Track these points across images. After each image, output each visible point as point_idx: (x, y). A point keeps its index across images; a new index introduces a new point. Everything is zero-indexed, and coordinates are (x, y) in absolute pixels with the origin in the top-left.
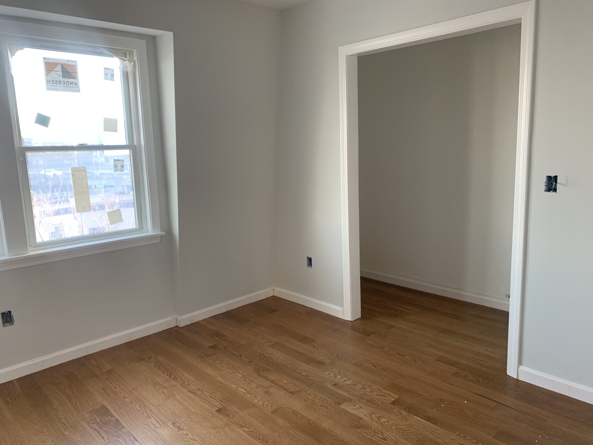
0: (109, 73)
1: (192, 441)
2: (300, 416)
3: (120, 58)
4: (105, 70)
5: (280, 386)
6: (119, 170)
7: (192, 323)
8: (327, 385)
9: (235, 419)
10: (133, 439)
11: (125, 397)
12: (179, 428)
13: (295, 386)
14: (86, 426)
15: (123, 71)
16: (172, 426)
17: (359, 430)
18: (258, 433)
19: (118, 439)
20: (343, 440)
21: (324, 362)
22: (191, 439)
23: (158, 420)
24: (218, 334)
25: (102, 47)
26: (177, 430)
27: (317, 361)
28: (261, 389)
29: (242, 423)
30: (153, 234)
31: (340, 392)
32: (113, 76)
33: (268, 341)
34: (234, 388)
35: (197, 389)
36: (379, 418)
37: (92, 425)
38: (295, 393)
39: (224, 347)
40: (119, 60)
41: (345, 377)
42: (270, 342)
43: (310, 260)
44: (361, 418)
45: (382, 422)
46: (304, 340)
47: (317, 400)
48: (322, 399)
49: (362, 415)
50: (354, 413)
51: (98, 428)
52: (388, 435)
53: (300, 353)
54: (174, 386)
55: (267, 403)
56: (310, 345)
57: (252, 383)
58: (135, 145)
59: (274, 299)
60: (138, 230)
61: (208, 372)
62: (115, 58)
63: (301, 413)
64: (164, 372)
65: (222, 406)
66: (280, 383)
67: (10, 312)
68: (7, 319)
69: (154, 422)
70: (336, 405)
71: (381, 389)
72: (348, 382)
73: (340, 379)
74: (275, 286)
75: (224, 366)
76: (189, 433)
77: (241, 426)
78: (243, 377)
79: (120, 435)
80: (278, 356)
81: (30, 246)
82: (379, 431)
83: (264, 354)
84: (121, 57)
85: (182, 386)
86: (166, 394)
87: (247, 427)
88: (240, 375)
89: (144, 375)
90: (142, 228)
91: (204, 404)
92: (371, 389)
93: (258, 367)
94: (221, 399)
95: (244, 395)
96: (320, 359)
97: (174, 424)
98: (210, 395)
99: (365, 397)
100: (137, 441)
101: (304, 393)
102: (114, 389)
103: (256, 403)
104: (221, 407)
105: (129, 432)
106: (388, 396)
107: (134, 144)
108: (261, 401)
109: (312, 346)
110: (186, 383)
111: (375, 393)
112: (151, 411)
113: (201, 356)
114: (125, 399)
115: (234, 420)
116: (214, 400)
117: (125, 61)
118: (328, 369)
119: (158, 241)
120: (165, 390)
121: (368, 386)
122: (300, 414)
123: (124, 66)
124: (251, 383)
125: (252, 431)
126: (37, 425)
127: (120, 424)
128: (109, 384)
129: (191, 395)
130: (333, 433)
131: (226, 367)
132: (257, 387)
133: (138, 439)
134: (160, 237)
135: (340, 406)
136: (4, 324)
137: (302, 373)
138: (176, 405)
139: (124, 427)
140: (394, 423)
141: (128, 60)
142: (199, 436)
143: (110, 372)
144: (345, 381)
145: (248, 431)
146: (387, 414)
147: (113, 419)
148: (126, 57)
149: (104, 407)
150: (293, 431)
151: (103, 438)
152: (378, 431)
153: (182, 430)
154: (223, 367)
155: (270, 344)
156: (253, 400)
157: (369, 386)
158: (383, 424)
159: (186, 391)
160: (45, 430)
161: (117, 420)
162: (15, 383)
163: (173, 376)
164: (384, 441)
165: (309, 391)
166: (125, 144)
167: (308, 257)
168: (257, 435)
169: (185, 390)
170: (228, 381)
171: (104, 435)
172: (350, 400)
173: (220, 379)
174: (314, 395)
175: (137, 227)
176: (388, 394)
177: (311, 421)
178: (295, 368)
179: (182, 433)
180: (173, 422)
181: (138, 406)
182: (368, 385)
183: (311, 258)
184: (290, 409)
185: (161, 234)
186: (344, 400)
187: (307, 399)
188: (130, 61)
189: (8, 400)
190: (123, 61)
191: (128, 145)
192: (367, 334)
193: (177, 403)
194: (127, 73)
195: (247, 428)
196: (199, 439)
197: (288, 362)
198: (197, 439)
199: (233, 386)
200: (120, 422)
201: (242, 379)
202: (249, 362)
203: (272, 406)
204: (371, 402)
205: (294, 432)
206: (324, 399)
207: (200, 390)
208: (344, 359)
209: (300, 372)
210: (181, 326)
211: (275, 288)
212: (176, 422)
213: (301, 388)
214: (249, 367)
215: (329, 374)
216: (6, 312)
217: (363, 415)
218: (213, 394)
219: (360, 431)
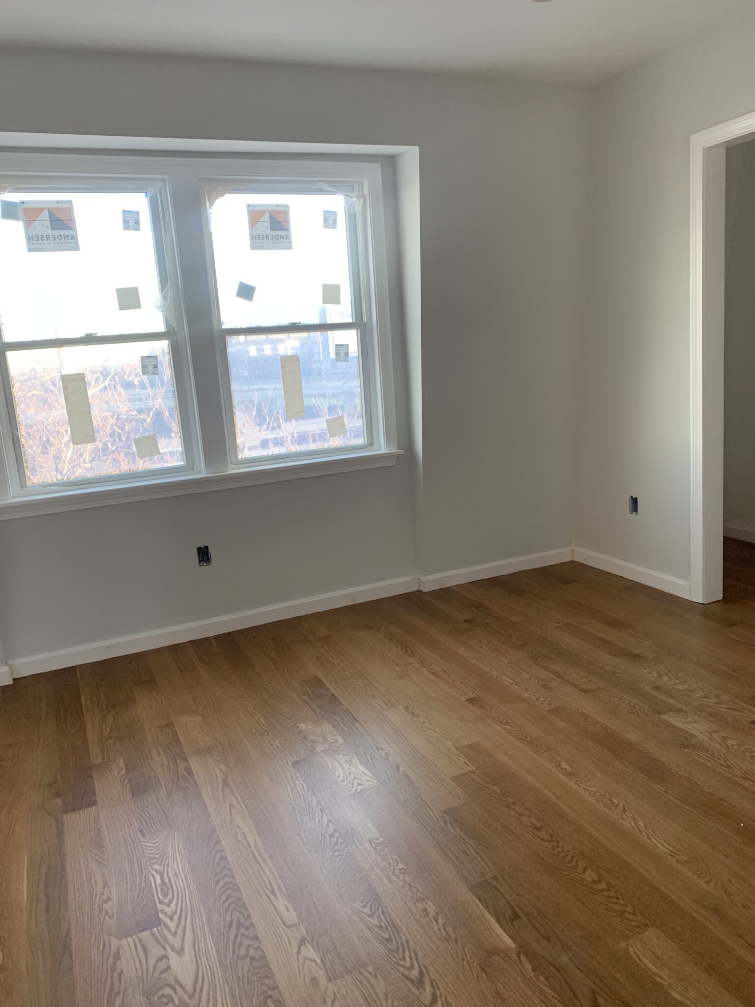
0: (330, 218)
1: (430, 731)
2: (592, 721)
3: (345, 195)
4: (324, 214)
5: (567, 681)
6: (342, 359)
7: (442, 589)
8: (644, 687)
9: (494, 713)
10: (352, 718)
11: (344, 670)
12: (413, 714)
13: (590, 683)
14: (295, 696)
15: (349, 214)
16: (404, 711)
17: (686, 750)
18: (524, 734)
19: (333, 716)
20: (657, 760)
21: (645, 656)
22: (428, 728)
23: (385, 701)
24: (478, 606)
25: (322, 181)
26: (411, 716)
27: (632, 654)
28: (536, 681)
29: (503, 720)
30: (386, 452)
31: (663, 697)
32: (335, 221)
33: (555, 621)
34: (497, 675)
35: (442, 670)
36: (724, 739)
37: (303, 697)
38: (589, 691)
39: (485, 623)
40: (343, 198)
41: (677, 679)
42: (558, 623)
43: (634, 501)
44: (693, 736)
45: (728, 744)
46: (615, 624)
47: (623, 704)
48: (632, 704)
49: (695, 732)
50: (682, 727)
51: (309, 702)
52: (735, 763)
53: (605, 642)
54: (410, 664)
55: (542, 699)
56: (624, 632)
57: (524, 673)
58: (365, 322)
59: (573, 565)
60: (367, 447)
61: (460, 652)
62: (338, 195)
63: (595, 717)
64: (397, 646)
65: (476, 696)
66: (568, 677)
67: (207, 548)
68: (203, 557)
69: (381, 703)
70: (653, 714)
71: (737, 701)
72: (681, 687)
73: (666, 681)
74: (576, 546)
75: (483, 646)
76: (425, 721)
77: (501, 723)
78: (510, 662)
79: (336, 712)
80: (568, 641)
81: (231, 463)
82: (720, 755)
83: (546, 637)
84: (346, 193)
85: (421, 665)
86: (398, 673)
87: (510, 724)
88: (506, 661)
89: (371, 647)
90: (373, 445)
91: (451, 690)
92: (719, 699)
93: (536, 653)
94: (474, 686)
95: (509, 685)
96: (637, 651)
97: (406, 708)
98: (459, 680)
99: (705, 708)
100: (357, 721)
101: (604, 694)
102: (330, 659)
103: (526, 697)
104: (474, 697)
105: (347, 709)
106: (747, 712)
107: (362, 320)
108: (534, 696)
109: (627, 634)
110: (427, 662)
111: (724, 706)
112: (376, 689)
113: (451, 631)
114: (344, 672)
115: (492, 714)
116: (465, 687)
117: (351, 197)
118: (649, 667)
119: (393, 463)
120: (397, 668)
121: (715, 696)
122: (592, 718)
123: (351, 206)
124: (521, 671)
125: (516, 731)
126: (237, 688)
127: (336, 700)
128: (325, 652)
129: (432, 676)
130: (641, 749)
131: (486, 648)
132: (530, 678)
133: (358, 719)
134: (396, 458)
135: (661, 716)
136: (200, 562)
137: (604, 667)
138: (411, 687)
139: (341, 704)
140: (749, 749)
141: (357, 196)
142: (440, 727)
143: (325, 639)
144: (675, 684)
145: (511, 730)
146: (740, 735)
147: (328, 692)
148: (354, 192)
149: (317, 679)
150: (578, 738)
151: (315, 712)
152: (718, 755)
153: (418, 716)
154: (481, 647)
155: (558, 625)
156: (522, 693)
157: (717, 696)
158: (731, 747)
159: (427, 672)
160: (247, 695)
161: (333, 695)
162: (213, 641)
163: (409, 652)
164: (726, 769)
165: (612, 691)
166: (350, 320)
167: (632, 497)
168: (522, 735)
169: (424, 670)
170: (488, 666)
171: (317, 710)
172: (679, 711)
173: (476, 662)
174: (619, 697)
175: (366, 443)
176: (749, 710)
177: (609, 729)
178: (595, 660)
179: (416, 720)
180: (405, 705)
181: (360, 682)
182: (714, 694)
183: (636, 498)
184: (578, 710)
185: (397, 452)
186: (669, 709)
187: (607, 701)
188: (358, 197)
189: (205, 658)
190: (350, 198)
191: (354, 323)
192: (729, 624)
193: (412, 685)
194: (355, 215)
195: (510, 726)
196: (439, 730)
197: (584, 651)
198: (436, 729)
199: (495, 673)
200: (337, 698)
201: (510, 665)
202: (521, 645)
203: (551, 704)
204: (713, 716)
205: (580, 739)
206: (635, 704)
207: (445, 672)
208: (680, 655)
209: (601, 665)
210: (425, 591)
211: (577, 549)
212: (409, 706)
213: (599, 686)
214: (521, 652)
215: (650, 673)
216: (203, 547)
217: (698, 732)
218: (465, 680)
219: (688, 751)
